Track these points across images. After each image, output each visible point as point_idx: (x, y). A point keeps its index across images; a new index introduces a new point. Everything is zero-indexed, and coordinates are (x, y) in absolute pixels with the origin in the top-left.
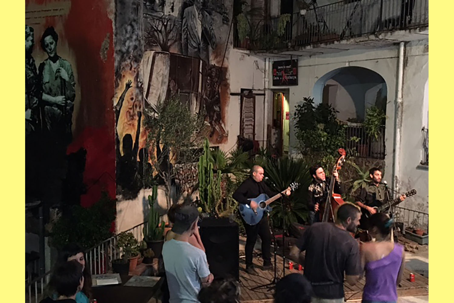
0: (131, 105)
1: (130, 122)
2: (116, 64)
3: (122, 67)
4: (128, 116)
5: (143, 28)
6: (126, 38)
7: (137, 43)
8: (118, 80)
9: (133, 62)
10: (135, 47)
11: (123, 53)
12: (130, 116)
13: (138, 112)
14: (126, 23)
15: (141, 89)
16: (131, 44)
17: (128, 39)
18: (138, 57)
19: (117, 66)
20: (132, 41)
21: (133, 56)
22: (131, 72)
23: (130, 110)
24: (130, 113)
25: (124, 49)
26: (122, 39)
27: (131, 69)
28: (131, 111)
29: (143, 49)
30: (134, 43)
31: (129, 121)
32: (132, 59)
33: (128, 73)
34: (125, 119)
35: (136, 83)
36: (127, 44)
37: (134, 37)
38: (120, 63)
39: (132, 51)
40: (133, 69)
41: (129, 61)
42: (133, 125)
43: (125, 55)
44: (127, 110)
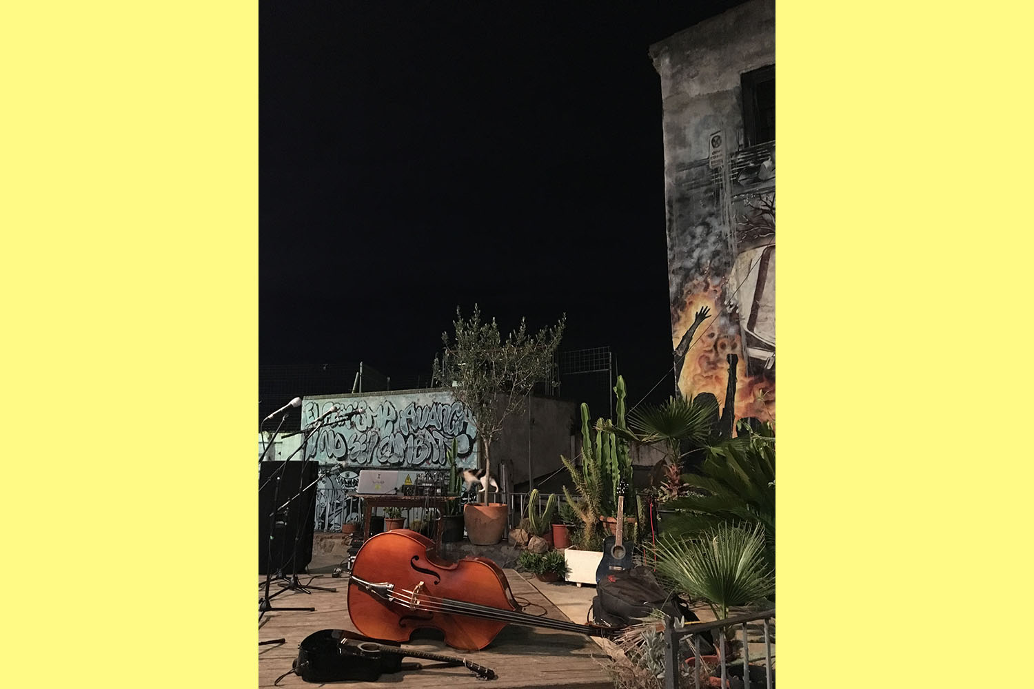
0: (710, 346)
1: (710, 374)
2: (673, 289)
3: (685, 292)
4: (705, 364)
5: (733, 218)
6: (693, 245)
7: (719, 246)
8: (679, 311)
9: (711, 279)
10: (716, 254)
11: (688, 270)
12: (709, 363)
13: (728, 356)
14: (693, 225)
15: (735, 316)
16: (705, 251)
17: (697, 246)
18: (723, 267)
19: (677, 292)
20: (707, 247)
21: (710, 268)
22: (706, 294)
23: (707, 354)
24: (708, 358)
25: (689, 263)
26: (685, 249)
27: (706, 289)
28: (712, 356)
29: (735, 250)
30: (712, 248)
31: (705, 372)
32: (709, 274)
33: (700, 297)
34: (695, 369)
35: (720, 309)
36: (696, 255)
37: (712, 239)
38: (681, 286)
39: (709, 262)
40: (711, 288)
41: (701, 279)
42: (717, 377)
43: (693, 271)
44: (702, 354)
